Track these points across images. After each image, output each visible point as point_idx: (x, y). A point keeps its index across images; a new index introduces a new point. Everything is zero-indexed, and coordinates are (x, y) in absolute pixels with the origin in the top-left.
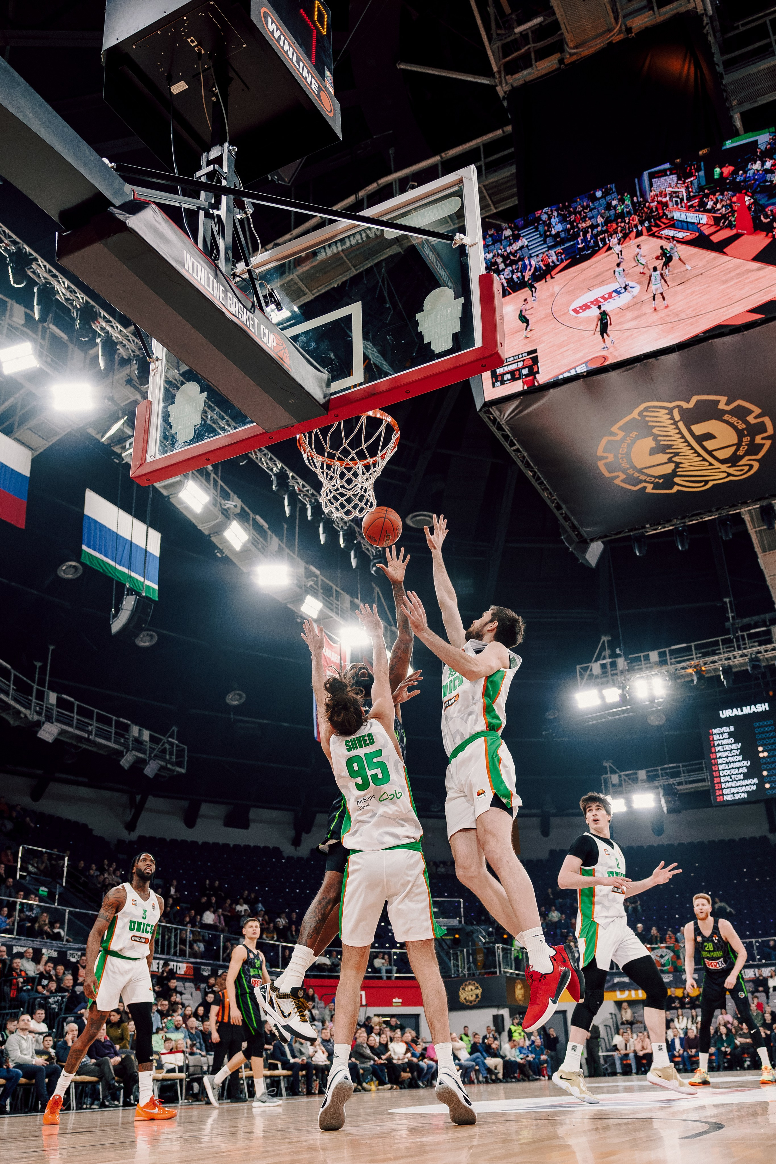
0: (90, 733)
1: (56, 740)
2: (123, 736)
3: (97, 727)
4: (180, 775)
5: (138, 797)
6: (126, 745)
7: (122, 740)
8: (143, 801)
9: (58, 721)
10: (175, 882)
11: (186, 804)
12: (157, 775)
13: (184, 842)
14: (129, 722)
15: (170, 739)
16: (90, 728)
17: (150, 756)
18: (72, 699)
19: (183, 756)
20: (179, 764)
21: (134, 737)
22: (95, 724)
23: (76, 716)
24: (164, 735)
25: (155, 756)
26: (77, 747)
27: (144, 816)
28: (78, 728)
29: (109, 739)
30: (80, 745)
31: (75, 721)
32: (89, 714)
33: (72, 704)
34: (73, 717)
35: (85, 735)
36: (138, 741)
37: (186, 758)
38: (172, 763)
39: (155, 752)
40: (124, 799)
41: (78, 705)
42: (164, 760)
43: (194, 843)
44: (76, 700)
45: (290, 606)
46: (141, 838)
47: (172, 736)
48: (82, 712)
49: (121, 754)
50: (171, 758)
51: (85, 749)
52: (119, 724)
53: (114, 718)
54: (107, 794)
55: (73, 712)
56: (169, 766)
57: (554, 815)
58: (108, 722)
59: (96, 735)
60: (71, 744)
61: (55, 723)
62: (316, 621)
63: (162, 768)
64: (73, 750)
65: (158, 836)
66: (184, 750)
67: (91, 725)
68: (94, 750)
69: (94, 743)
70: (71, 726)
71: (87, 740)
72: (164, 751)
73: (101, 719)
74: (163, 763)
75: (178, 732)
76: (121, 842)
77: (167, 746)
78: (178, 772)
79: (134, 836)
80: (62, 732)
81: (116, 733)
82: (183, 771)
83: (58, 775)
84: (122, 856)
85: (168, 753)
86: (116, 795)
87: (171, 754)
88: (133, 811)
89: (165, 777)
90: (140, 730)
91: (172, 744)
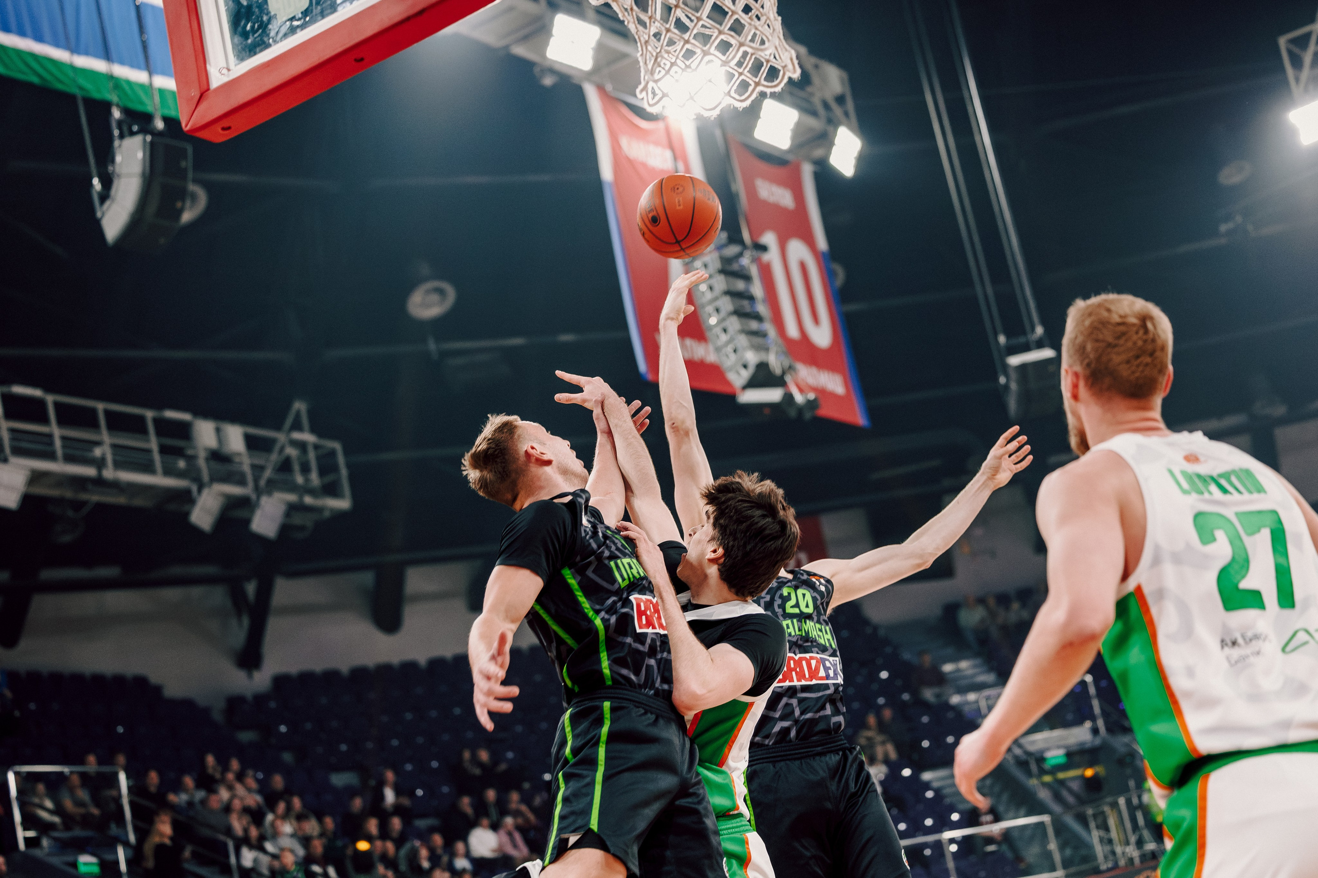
0: (100, 464)
1: (27, 499)
2: (179, 452)
3: (114, 447)
4: (340, 515)
5: (251, 588)
6: (192, 473)
7: (182, 464)
8: (265, 592)
9: (19, 452)
10: (390, 776)
11: (367, 578)
12: (285, 529)
13: (385, 670)
14: (185, 416)
15: (297, 436)
16: (98, 452)
17: (257, 488)
18: (37, 393)
19: (335, 469)
20: (331, 490)
21: (206, 449)
22: (106, 437)
23: (57, 431)
24: (278, 427)
25: (270, 482)
26: (78, 505)
27: (274, 626)
28: (69, 459)
29: (148, 468)
30: (84, 496)
31: (58, 443)
32: (87, 419)
33: (41, 403)
34: (50, 436)
35: (89, 471)
36: (218, 457)
37: (344, 472)
38: (312, 492)
39: (268, 473)
40: (218, 596)
41: (57, 405)
42: (292, 487)
43: (409, 667)
44: (48, 389)
45: (520, 50)
46: (280, 681)
47: (297, 426)
48: (67, 416)
49: (186, 498)
50: (307, 480)
51: (100, 506)
52: (165, 428)
53: (149, 414)
54: (172, 594)
55: (45, 420)
56: (308, 500)
57: (1284, 421)
58: (136, 426)
59: (118, 465)
60: (60, 501)
61: (14, 460)
62: (589, 75)
63: (292, 509)
64: (70, 513)
65: (318, 666)
66: (333, 453)
67: (98, 443)
68: (121, 500)
69: (115, 485)
70: (50, 455)
71: (99, 482)
72: (285, 466)
73: (117, 423)
74: (292, 497)
75: (310, 413)
76: (235, 703)
77: (292, 452)
78: (332, 510)
79: (262, 680)
80: (36, 477)
81: (163, 450)
82: (343, 504)
83: (48, 574)
84: (246, 736)
85: (296, 467)
86: (196, 591)
87: (305, 469)
88: (246, 621)
89: (302, 528)
90: (218, 430)
91: (302, 446)
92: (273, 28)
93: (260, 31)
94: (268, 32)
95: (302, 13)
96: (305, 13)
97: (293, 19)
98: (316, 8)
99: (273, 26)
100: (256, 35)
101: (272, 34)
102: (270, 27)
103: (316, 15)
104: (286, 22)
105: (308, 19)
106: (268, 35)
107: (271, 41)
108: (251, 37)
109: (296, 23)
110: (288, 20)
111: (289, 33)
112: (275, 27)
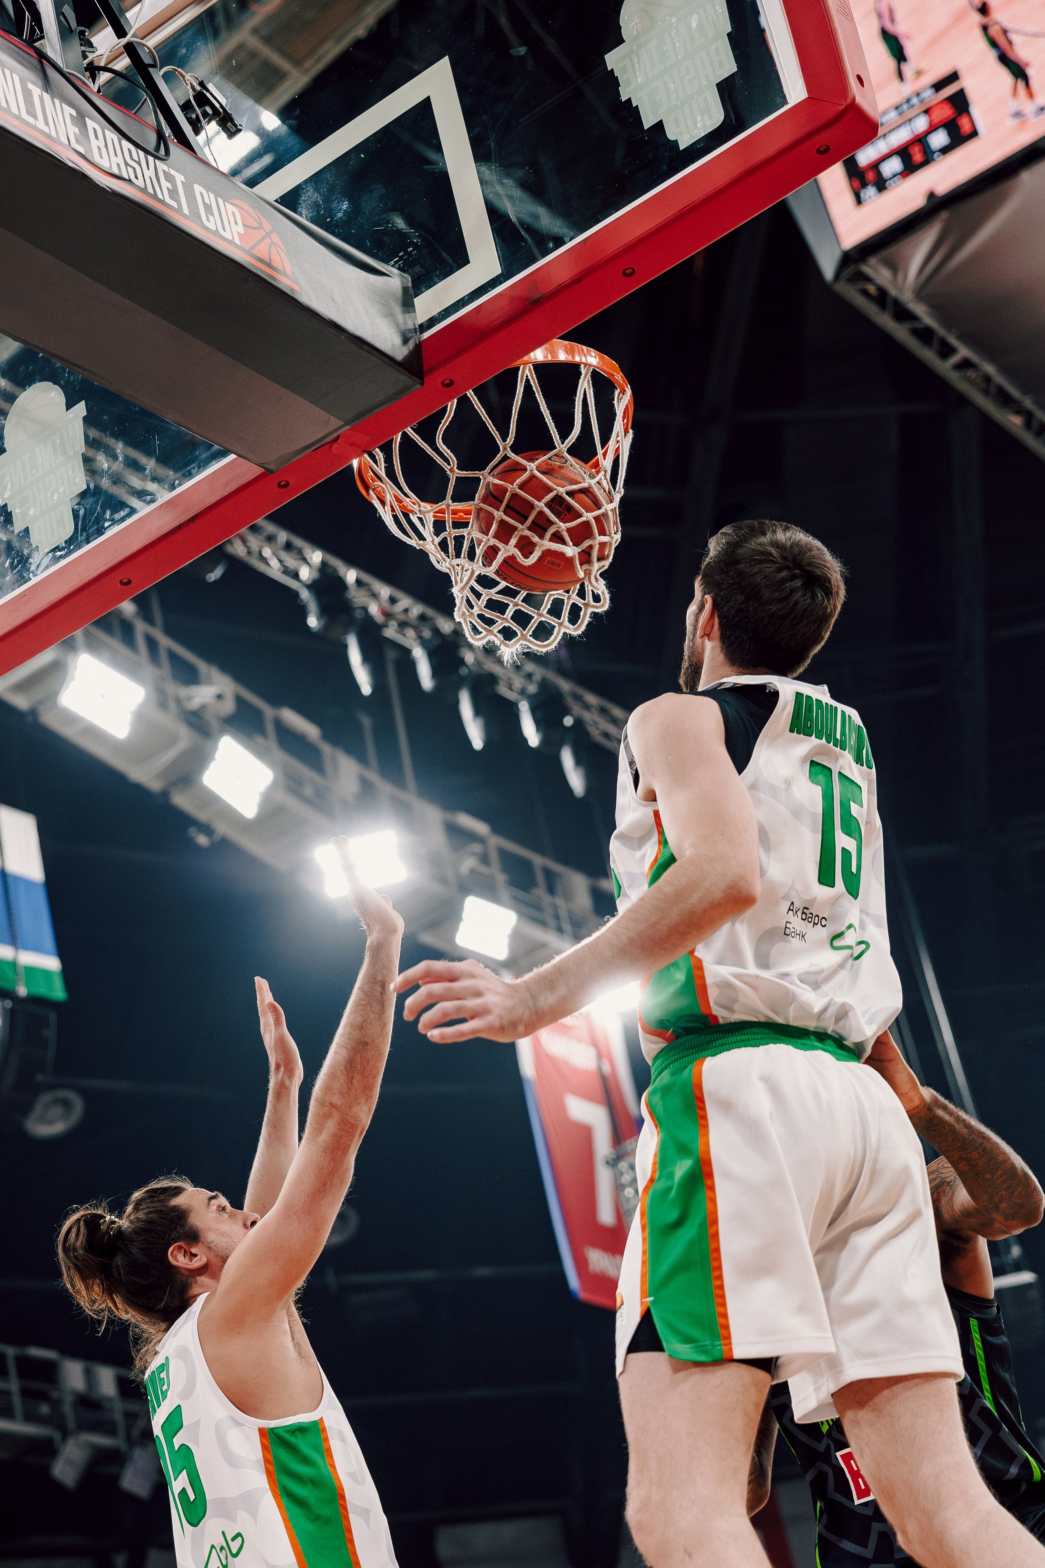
2: (43, 1397)
7: (44, 1409)
14: (52, 1355)
17: (129, 1438)
21: (74, 1393)
29: (7, 1413)
36: (87, 1403)
52: (27, 1366)
92: (34, 561)
93: (20, 566)
94: (28, 566)
95: (66, 542)
96: (70, 541)
97: (54, 550)
98: (81, 535)
99: (34, 559)
100: (14, 572)
101: (33, 568)
102: (31, 560)
103: (81, 542)
104: (48, 553)
105: (72, 547)
106: (28, 570)
107: (31, 575)
108: (9, 574)
109: (59, 553)
110: (50, 551)
111: (51, 565)
112: (35, 560)
